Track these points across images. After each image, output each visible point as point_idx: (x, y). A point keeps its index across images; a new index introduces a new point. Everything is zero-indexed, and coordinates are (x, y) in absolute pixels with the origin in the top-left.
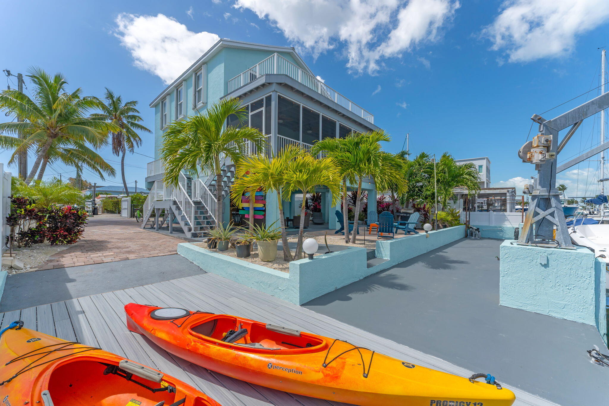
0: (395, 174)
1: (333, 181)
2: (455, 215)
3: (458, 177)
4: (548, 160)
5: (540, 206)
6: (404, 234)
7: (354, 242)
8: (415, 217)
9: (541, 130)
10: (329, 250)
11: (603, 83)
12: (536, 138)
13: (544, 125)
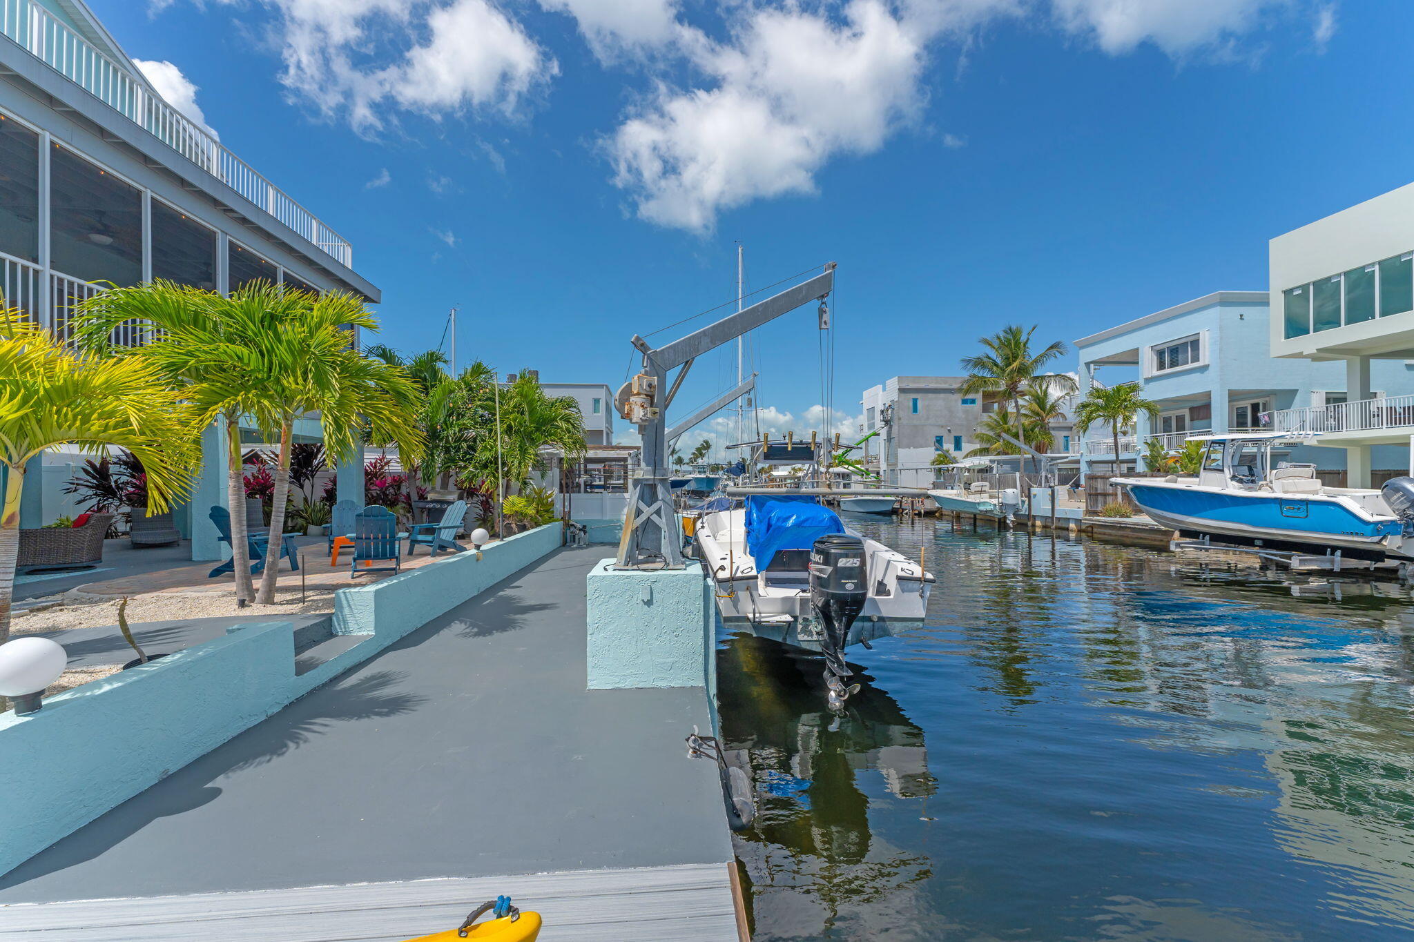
0: (387, 413)
1: (143, 433)
2: (545, 501)
3: (548, 424)
4: (651, 421)
5: (645, 497)
6: (429, 554)
7: (269, 600)
8: (457, 511)
9: (645, 365)
10: (140, 653)
11: (740, 296)
12: (636, 378)
13: (649, 358)
